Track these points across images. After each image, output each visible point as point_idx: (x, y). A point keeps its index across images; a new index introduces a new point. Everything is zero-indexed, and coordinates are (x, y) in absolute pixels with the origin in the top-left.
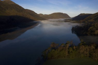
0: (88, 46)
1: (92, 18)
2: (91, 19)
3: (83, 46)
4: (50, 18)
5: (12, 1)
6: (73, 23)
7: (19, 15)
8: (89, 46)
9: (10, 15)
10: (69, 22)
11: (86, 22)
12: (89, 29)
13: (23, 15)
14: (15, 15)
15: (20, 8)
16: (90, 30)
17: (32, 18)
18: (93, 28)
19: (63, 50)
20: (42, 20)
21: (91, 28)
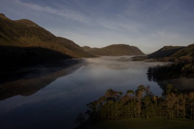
0: (184, 94)
1: (188, 53)
2: (185, 54)
3: (172, 94)
4: (104, 55)
5: (32, 22)
6: (149, 62)
7: (44, 47)
8: (186, 93)
9: (28, 46)
10: (141, 60)
11: (176, 60)
12: (183, 68)
13: (52, 47)
14: (37, 46)
15: (47, 34)
16: (186, 71)
17: (68, 52)
18: (191, 66)
19: (130, 101)
20: (88, 57)
21: (187, 66)
